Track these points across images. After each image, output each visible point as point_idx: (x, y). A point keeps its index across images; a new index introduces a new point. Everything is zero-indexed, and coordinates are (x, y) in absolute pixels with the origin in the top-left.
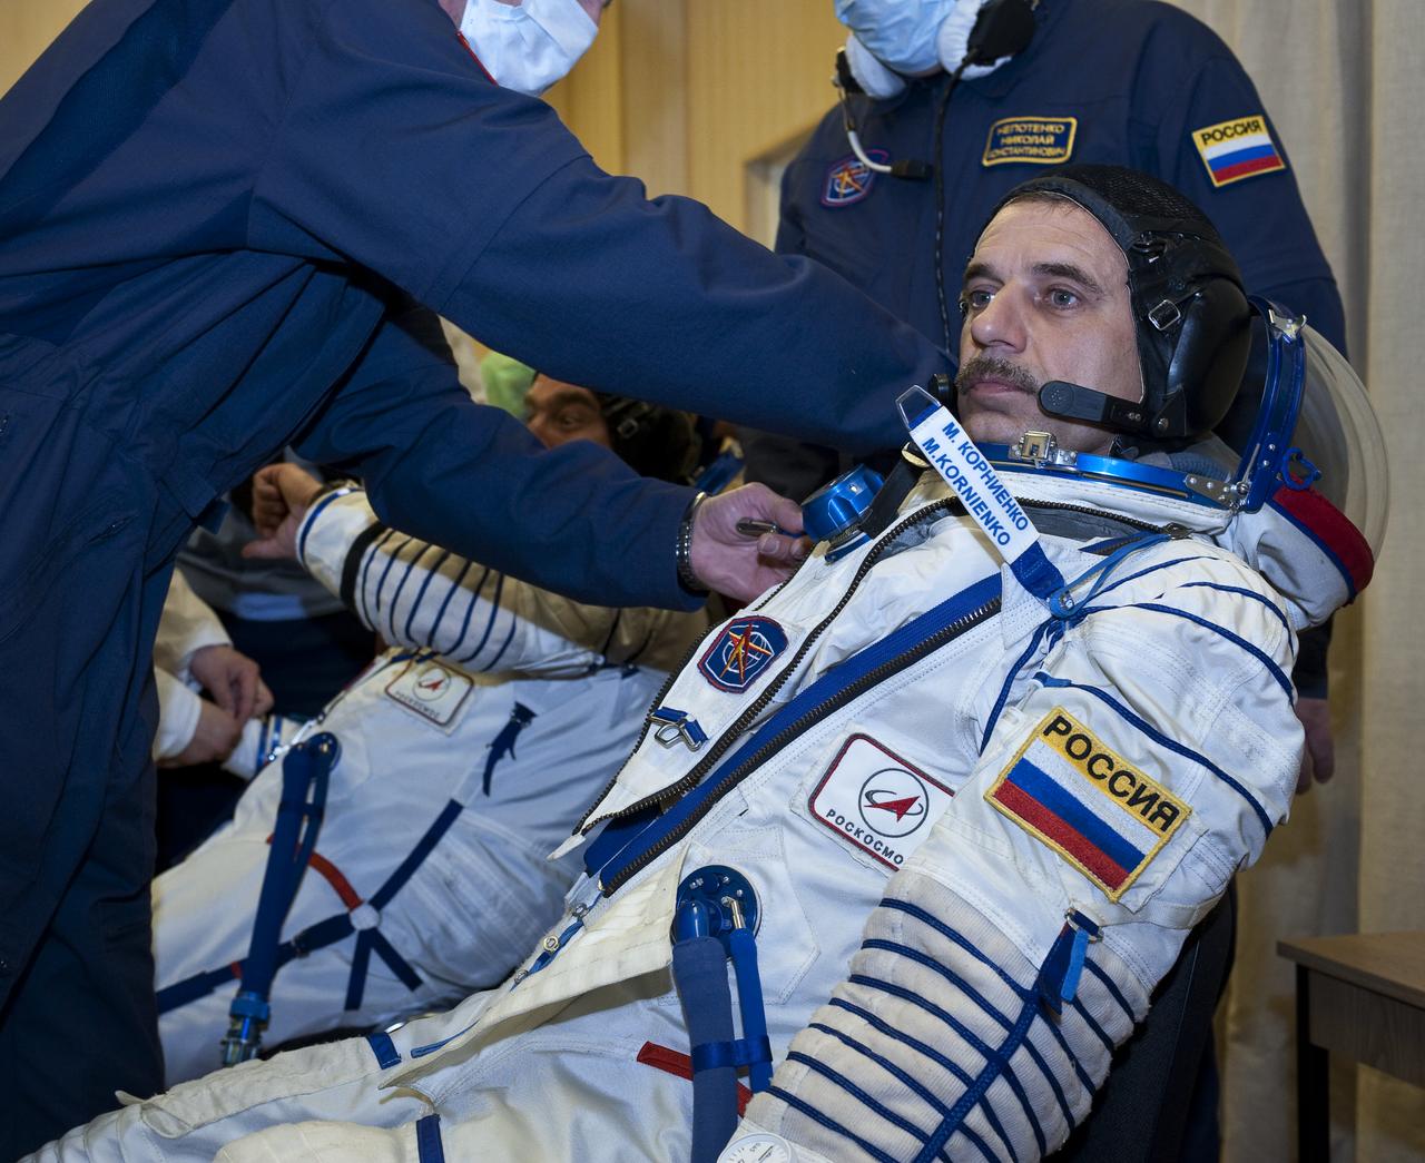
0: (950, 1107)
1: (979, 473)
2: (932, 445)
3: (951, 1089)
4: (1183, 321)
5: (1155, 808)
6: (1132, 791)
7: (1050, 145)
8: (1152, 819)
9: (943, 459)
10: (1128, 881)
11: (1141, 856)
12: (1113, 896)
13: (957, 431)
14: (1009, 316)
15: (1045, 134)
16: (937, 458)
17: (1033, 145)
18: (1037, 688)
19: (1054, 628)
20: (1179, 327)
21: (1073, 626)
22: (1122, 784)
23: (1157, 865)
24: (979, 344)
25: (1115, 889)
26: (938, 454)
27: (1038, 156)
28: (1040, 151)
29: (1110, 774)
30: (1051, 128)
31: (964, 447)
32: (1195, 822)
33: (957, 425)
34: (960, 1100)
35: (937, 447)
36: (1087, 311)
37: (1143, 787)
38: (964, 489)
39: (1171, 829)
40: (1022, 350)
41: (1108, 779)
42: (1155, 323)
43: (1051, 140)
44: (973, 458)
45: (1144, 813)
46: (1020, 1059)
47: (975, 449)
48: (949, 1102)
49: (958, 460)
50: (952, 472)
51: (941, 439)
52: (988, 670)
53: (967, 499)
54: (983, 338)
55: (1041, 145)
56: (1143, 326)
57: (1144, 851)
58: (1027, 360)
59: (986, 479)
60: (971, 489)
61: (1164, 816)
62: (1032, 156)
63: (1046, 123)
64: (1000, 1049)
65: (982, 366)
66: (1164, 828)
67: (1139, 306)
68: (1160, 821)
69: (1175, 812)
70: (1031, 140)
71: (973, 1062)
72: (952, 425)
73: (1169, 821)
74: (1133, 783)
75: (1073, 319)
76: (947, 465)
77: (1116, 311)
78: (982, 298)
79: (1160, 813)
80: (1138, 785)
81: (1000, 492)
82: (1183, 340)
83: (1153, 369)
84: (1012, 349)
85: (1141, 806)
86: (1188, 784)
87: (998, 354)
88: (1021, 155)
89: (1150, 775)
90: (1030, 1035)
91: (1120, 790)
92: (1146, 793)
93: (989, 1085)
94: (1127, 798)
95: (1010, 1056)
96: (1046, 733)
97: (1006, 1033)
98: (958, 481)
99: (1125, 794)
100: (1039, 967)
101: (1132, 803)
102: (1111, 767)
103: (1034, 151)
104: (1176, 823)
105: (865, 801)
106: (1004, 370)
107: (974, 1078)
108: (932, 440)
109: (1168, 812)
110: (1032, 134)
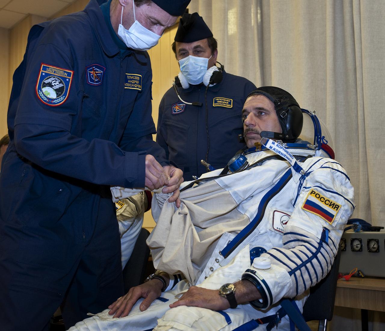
0: (304, 261)
1: (282, 149)
2: (271, 147)
3: (305, 258)
4: (288, 115)
5: (334, 206)
6: (329, 203)
7: (227, 104)
8: (334, 208)
9: (274, 149)
10: (333, 220)
11: (334, 216)
12: (331, 223)
13: (275, 143)
14: (251, 119)
15: (227, 102)
16: (273, 149)
17: (224, 103)
18: (304, 190)
19: (303, 178)
20: (287, 117)
21: (307, 176)
22: (327, 202)
23: (337, 217)
24: (247, 126)
25: (331, 222)
26: (273, 148)
27: (225, 106)
28: (226, 105)
29: (324, 201)
30: (227, 101)
31: (277, 145)
32: (342, 208)
33: (274, 142)
34: (306, 260)
35: (272, 147)
36: (267, 116)
37: (331, 202)
38: (280, 153)
39: (338, 210)
40: (255, 126)
41: (324, 202)
42: (282, 116)
43: (228, 103)
44: (280, 147)
45: (332, 207)
46: (319, 255)
47: (280, 145)
48: (304, 260)
49: (277, 148)
50: (277, 151)
51: (272, 145)
52: (294, 189)
53: (282, 155)
54: (247, 124)
55: (226, 104)
56: (279, 117)
57: (334, 215)
58: (257, 128)
59: (284, 150)
60: (282, 153)
61: (336, 208)
62: (224, 106)
63: (226, 99)
64: (315, 253)
65: (248, 130)
66: (337, 210)
67: (278, 113)
68: (336, 209)
69: (339, 206)
70: (224, 102)
71: (310, 255)
72: (273, 142)
73: (338, 208)
74: (329, 202)
75: (265, 118)
76: (275, 150)
77: (273, 116)
78: (246, 117)
79: (336, 207)
80: (330, 202)
81: (287, 152)
82: (288, 119)
83: (283, 125)
84: (253, 126)
85: (332, 206)
86: (340, 201)
87: (251, 127)
88: (222, 105)
89: (332, 200)
90: (321, 251)
91: (327, 204)
92: (332, 204)
93: (312, 259)
94: (329, 205)
95: (317, 254)
96: (311, 194)
97: (316, 250)
98: (279, 152)
99: (328, 204)
100: (320, 239)
101: (330, 206)
102: (324, 199)
103: (224, 105)
104: (339, 208)
105: (282, 224)
106: (252, 130)
107: (310, 257)
108: (271, 146)
109: (337, 207)
110: (224, 101)
